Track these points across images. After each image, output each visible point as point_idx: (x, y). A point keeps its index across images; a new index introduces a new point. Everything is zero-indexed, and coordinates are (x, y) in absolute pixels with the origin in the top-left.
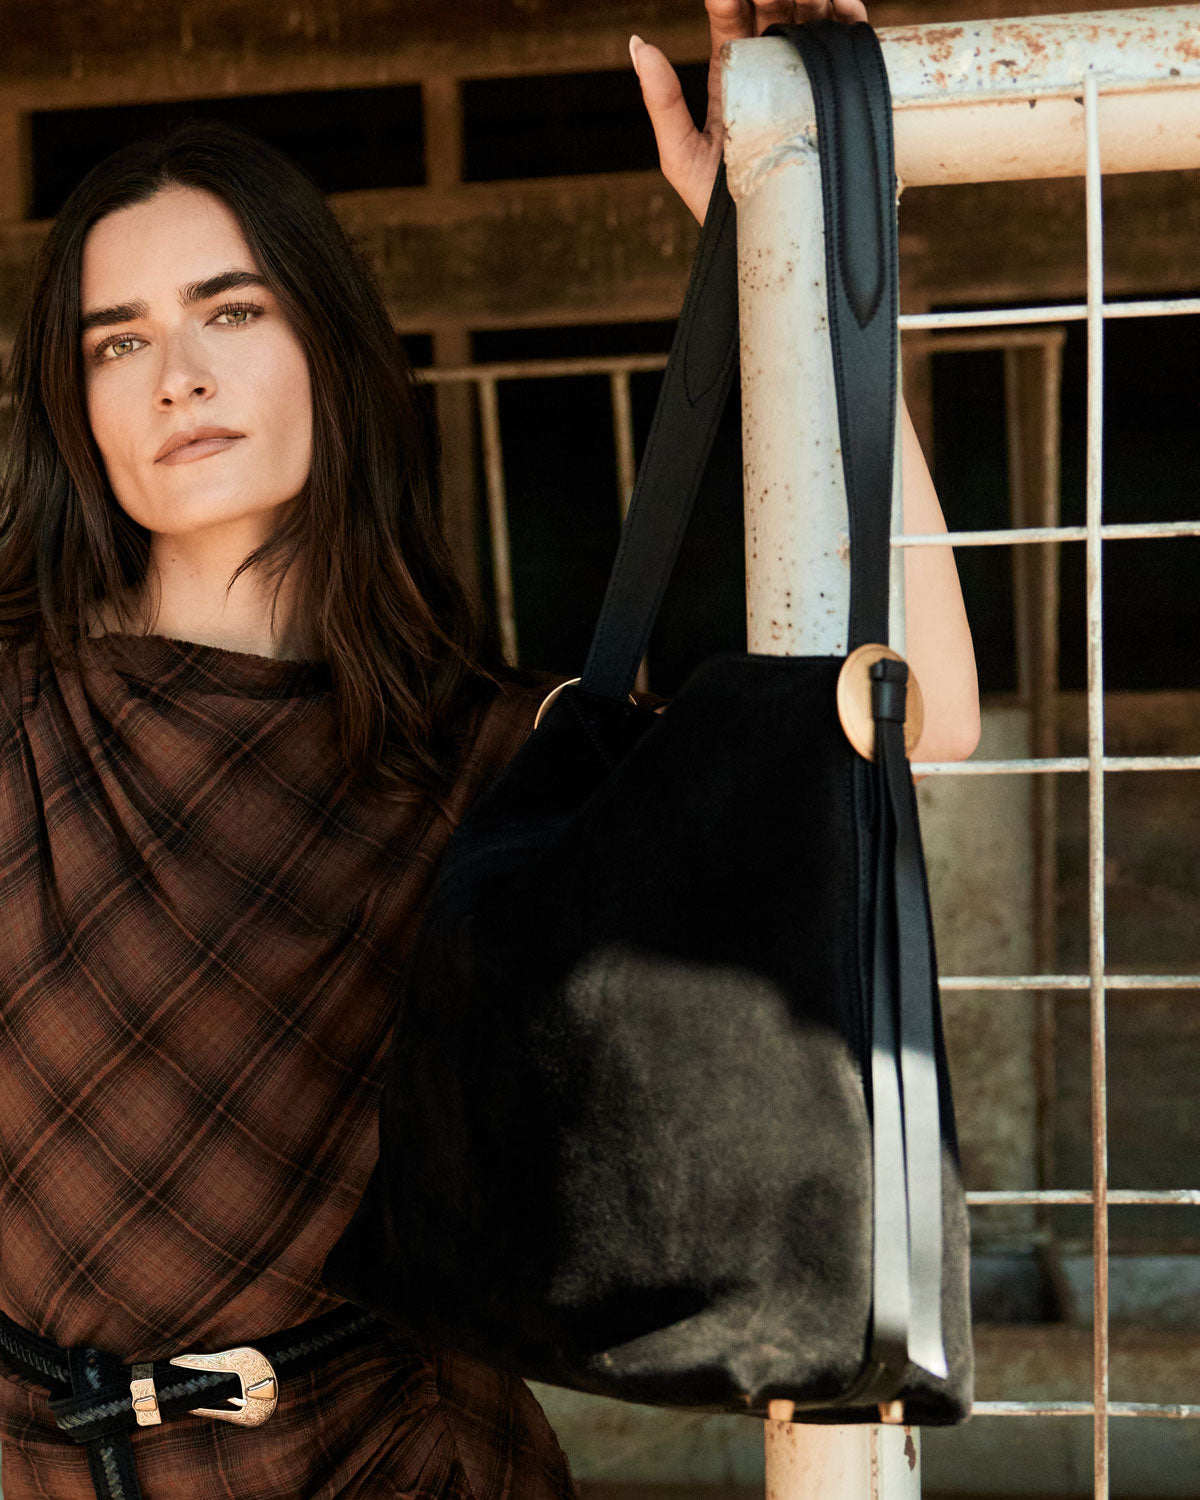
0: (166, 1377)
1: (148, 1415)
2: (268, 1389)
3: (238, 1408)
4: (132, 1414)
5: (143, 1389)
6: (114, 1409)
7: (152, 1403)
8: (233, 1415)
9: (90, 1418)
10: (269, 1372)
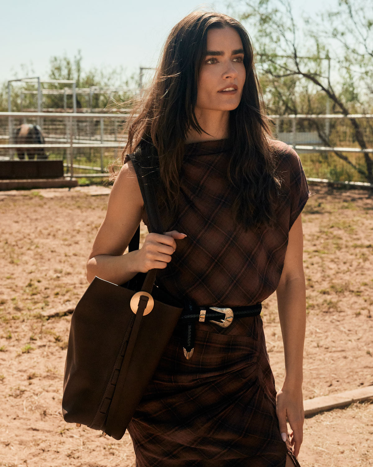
0: (209, 312)
1: (202, 319)
2: (231, 319)
3: (222, 322)
4: (198, 318)
5: (203, 312)
6: (195, 316)
7: (204, 316)
8: (221, 324)
9: (189, 317)
10: (232, 315)
